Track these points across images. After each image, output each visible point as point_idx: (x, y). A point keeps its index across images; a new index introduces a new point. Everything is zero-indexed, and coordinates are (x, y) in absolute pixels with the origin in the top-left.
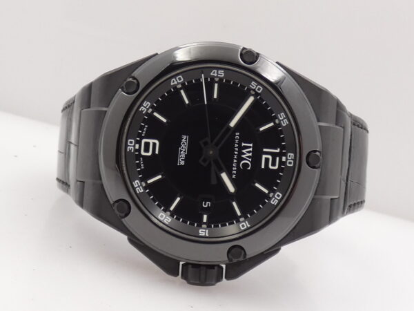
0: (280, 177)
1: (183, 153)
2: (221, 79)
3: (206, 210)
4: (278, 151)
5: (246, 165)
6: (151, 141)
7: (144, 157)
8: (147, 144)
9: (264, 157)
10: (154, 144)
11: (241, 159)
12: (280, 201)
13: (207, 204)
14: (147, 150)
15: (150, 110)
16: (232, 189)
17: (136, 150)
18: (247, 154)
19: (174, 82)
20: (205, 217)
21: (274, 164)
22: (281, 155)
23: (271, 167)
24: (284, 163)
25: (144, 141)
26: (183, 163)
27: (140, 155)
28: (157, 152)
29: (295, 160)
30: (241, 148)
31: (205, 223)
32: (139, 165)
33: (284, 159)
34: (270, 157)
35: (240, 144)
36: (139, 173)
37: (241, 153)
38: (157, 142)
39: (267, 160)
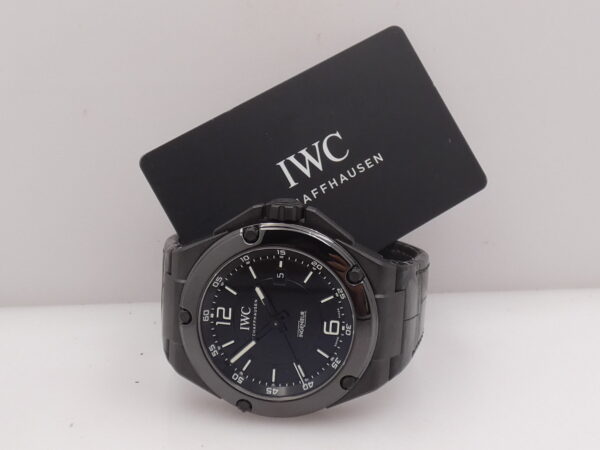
0: (215, 299)
1: (302, 321)
2: (270, 385)
3: (280, 271)
4: (217, 323)
5: (246, 310)
6: (331, 333)
7: (337, 319)
8: (334, 330)
9: (229, 318)
10: (328, 330)
11: (251, 316)
12: (214, 280)
13: (280, 275)
14: (334, 325)
15: (332, 359)
16: (258, 290)
17: (344, 325)
18: (245, 320)
19: (311, 384)
20: (281, 265)
21: (221, 311)
22: (215, 319)
23: (224, 309)
24: (211, 312)
25: (337, 333)
26: (302, 313)
27: (340, 321)
28: (325, 323)
29: (202, 315)
30: (250, 325)
31: (281, 260)
32: (342, 311)
33: (212, 316)
34: (224, 318)
35: (251, 329)
36: (341, 305)
37: (251, 321)
38: (326, 332)
39: (227, 315)
